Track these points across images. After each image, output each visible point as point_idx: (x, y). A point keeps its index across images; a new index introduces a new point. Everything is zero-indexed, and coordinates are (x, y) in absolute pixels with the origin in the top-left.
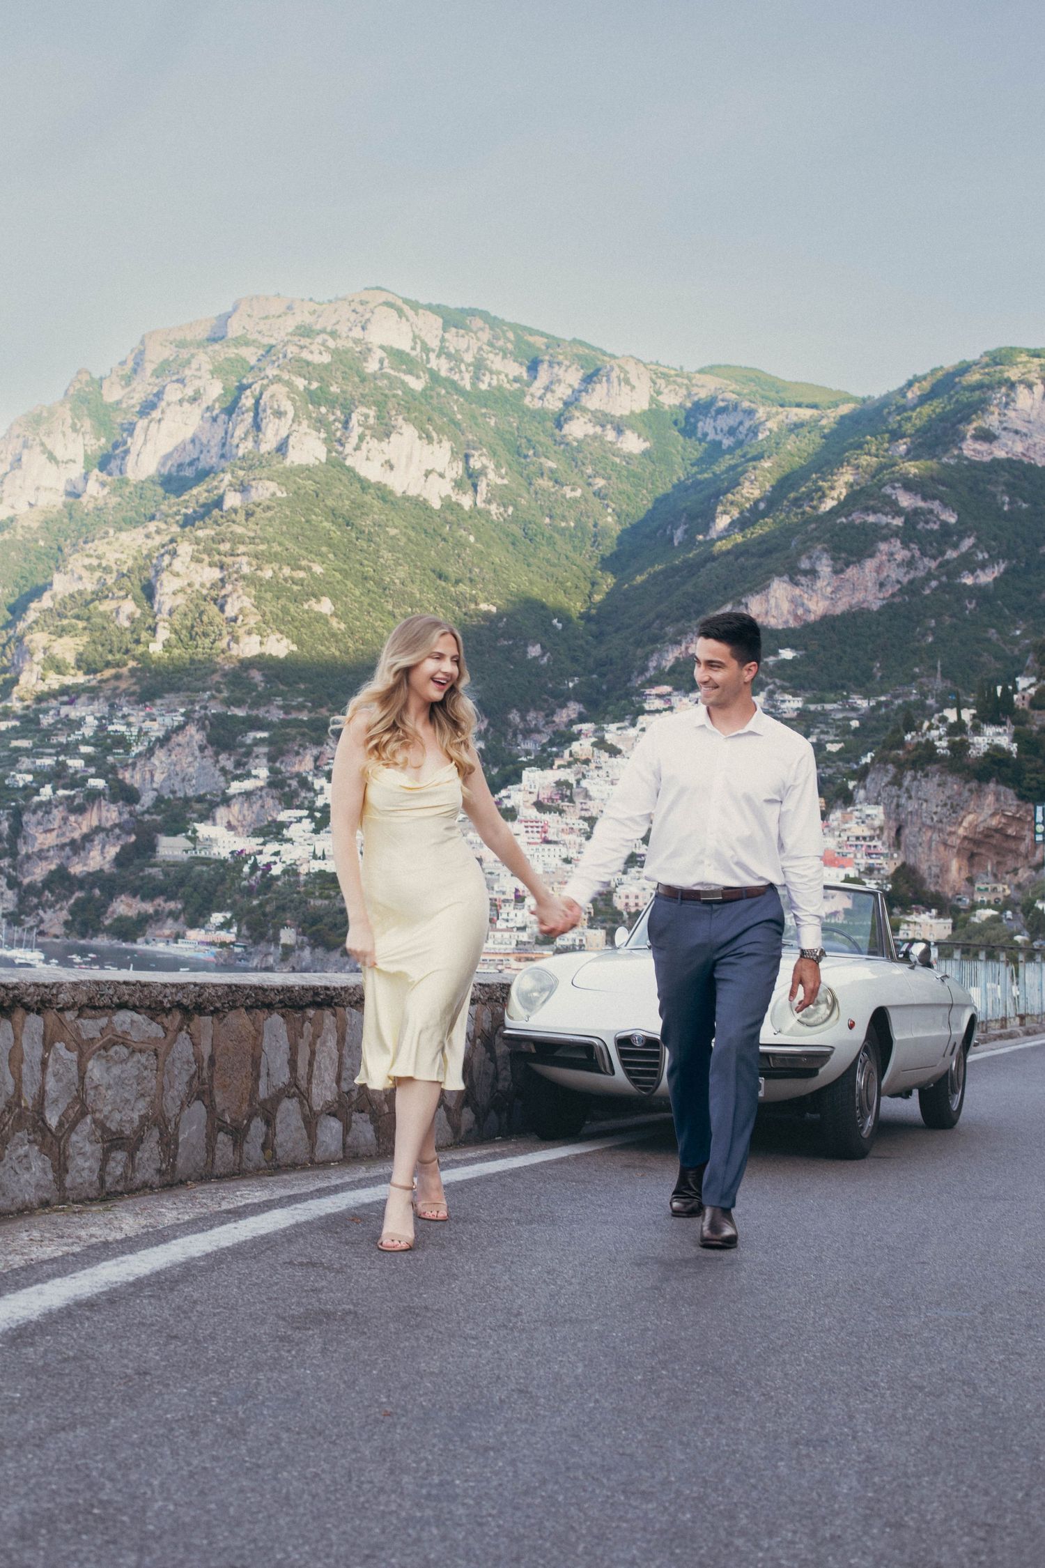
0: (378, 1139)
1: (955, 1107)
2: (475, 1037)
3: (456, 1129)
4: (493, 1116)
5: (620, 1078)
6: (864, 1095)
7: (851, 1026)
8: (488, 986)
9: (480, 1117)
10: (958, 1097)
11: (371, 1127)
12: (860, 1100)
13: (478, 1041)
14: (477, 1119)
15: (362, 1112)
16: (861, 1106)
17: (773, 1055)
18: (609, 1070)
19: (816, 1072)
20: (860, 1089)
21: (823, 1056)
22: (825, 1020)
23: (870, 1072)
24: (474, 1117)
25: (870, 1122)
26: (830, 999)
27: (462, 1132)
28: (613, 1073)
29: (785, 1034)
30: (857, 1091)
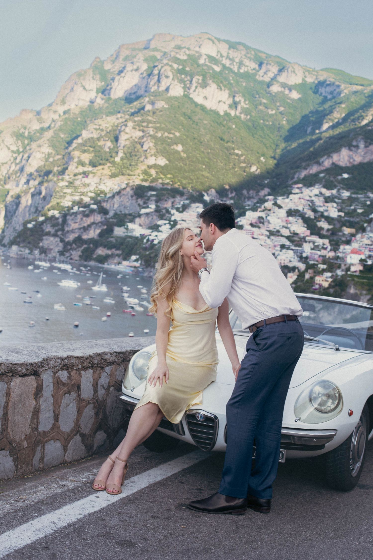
0: (17, 466)
2: (109, 387)
3: (89, 447)
5: (188, 437)
6: (356, 451)
7: (351, 414)
8: (122, 353)
11: (10, 459)
12: (353, 453)
13: (112, 388)
15: (3, 449)
16: (353, 459)
17: (293, 436)
18: (181, 432)
19: (322, 447)
20: (354, 446)
21: (328, 438)
22: (333, 410)
23: (362, 434)
24: (106, 435)
25: (358, 465)
26: (337, 395)
27: (95, 449)
28: (184, 434)
29: (302, 421)
30: (351, 449)
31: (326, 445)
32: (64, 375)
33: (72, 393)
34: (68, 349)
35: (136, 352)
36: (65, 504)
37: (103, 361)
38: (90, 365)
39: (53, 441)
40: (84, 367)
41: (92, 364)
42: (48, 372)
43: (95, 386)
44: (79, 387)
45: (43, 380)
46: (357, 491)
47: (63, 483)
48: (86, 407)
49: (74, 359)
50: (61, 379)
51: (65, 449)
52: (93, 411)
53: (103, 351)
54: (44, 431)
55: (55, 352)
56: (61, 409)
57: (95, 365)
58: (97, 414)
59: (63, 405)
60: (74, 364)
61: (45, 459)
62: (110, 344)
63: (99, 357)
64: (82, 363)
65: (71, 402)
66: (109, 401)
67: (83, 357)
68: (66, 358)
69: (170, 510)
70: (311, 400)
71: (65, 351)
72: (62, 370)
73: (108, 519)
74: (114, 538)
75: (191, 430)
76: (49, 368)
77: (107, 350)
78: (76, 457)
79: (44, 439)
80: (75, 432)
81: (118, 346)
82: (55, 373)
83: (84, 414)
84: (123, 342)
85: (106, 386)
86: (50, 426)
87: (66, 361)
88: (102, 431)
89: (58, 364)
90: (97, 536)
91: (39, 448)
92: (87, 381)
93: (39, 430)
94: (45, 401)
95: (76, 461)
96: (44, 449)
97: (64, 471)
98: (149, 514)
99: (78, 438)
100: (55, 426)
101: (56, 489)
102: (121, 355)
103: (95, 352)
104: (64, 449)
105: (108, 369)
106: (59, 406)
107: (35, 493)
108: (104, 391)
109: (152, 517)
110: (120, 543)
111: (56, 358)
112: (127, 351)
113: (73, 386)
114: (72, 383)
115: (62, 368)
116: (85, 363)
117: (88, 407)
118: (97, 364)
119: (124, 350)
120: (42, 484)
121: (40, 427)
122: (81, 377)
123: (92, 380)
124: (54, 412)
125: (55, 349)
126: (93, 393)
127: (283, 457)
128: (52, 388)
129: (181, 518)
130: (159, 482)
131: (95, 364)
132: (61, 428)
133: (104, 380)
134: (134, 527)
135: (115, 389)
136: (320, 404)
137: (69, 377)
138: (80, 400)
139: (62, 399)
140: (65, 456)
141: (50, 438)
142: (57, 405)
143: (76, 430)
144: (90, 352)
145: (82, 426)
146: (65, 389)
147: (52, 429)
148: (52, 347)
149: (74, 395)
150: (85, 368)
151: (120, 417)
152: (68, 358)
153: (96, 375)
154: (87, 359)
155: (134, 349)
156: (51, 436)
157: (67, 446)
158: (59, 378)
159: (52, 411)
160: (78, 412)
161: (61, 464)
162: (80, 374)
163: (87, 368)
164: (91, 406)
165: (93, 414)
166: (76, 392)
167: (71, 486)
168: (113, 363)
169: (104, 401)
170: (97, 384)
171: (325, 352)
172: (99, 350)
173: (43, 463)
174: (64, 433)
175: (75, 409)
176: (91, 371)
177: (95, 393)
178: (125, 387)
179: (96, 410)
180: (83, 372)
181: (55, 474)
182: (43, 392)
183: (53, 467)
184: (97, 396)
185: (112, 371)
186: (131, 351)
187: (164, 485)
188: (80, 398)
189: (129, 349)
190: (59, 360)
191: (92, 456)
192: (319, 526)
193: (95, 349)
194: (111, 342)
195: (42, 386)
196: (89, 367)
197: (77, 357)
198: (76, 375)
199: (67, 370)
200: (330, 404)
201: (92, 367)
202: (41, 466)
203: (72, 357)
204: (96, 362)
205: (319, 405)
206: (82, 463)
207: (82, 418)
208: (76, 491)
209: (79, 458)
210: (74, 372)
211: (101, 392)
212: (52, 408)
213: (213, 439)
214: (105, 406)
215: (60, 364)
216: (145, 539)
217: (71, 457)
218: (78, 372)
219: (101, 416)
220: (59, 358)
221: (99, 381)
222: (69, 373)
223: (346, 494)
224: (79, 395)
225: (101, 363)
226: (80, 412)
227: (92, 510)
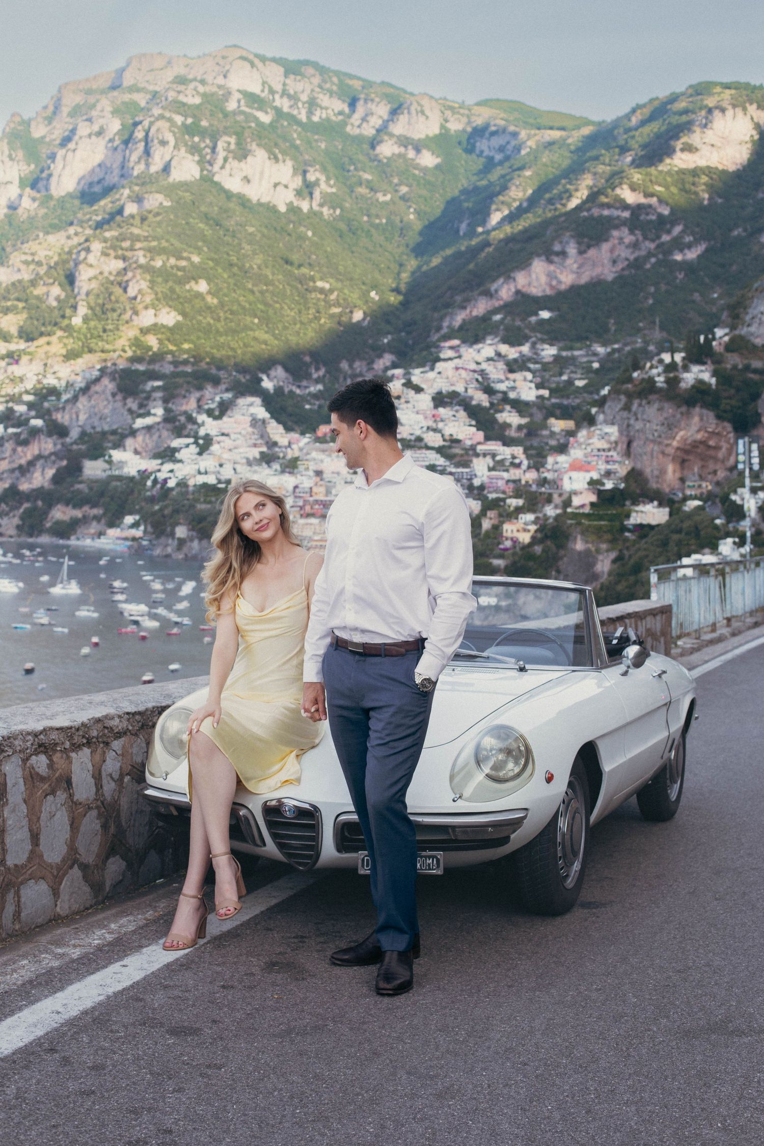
1: (673, 796)
2: (122, 776)
3: (96, 887)
4: (153, 857)
5: (271, 848)
6: (568, 844)
7: (549, 779)
8: (139, 713)
9: (134, 861)
10: (677, 786)
12: (563, 848)
13: (127, 779)
14: (130, 866)
16: (565, 856)
17: (453, 827)
18: (258, 842)
19: (506, 840)
20: (563, 835)
21: (514, 824)
22: (518, 775)
23: (575, 813)
24: (125, 863)
25: (576, 866)
26: (522, 748)
27: (107, 889)
28: (265, 845)
29: (467, 800)
30: (559, 840)
31: (512, 836)
32: (40, 762)
33: (58, 793)
34: (43, 716)
35: (164, 709)
36: (70, 982)
37: (106, 731)
38: (85, 741)
39: (33, 881)
40: (73, 745)
41: (87, 739)
42: (13, 759)
43: (97, 777)
44: (69, 782)
45: (5, 775)
46: (578, 913)
47: (59, 951)
48: (85, 815)
49: (56, 732)
50: (37, 770)
51: (56, 893)
52: (98, 821)
53: (104, 714)
54: (16, 866)
55: (21, 723)
56: (42, 824)
57: (94, 740)
58: (105, 826)
59: (43, 816)
60: (57, 741)
61: (22, 914)
62: (115, 700)
63: (99, 725)
64: (71, 738)
65: (57, 810)
66: (124, 802)
67: (71, 728)
68: (41, 733)
69: (252, 974)
70: (478, 763)
71: (39, 720)
72: (36, 755)
73: (149, 998)
74: (162, 1025)
75: (274, 836)
76: (15, 752)
77: (112, 711)
78: (75, 907)
79: (17, 878)
80: (69, 862)
81: (131, 702)
82: (25, 761)
83: (82, 829)
84: (138, 694)
85: (116, 776)
86: (26, 856)
87: (42, 736)
88: (118, 857)
89: (29, 744)
90: (133, 1024)
91: (10, 897)
92: (82, 769)
93: (8, 863)
94: (14, 811)
95: (77, 913)
96: (19, 897)
97: (59, 932)
98: (218, 984)
99: (76, 872)
100: (35, 855)
101: (49, 961)
102: (137, 717)
103: (90, 717)
104: (54, 894)
105: (117, 745)
106: (39, 818)
107: (14, 971)
108: (113, 784)
109: (223, 987)
110: (174, 1032)
111: (24, 734)
112: (147, 710)
113: (58, 780)
114: (57, 775)
115: (36, 749)
116: (76, 738)
117: (88, 815)
118: (97, 738)
119: (141, 708)
120: (24, 956)
121: (8, 858)
122: (71, 763)
123: (91, 768)
124: (30, 831)
125: (19, 718)
126: (94, 789)
127: (438, 866)
128: (22, 788)
129: (274, 984)
130: (229, 932)
131: (93, 737)
132: (45, 857)
133: (112, 765)
134: (194, 1005)
135: (133, 778)
136: (495, 768)
137: (51, 766)
138: (72, 804)
139: (41, 805)
140: (56, 905)
141: (27, 876)
142: (33, 816)
143: (72, 859)
144: (82, 717)
145: (82, 850)
146: (46, 786)
147: (30, 859)
148: (14, 715)
149: (61, 796)
150: (76, 747)
151: (147, 828)
152: (45, 731)
153: (97, 757)
154: (78, 730)
155: (159, 705)
156: (29, 872)
157: (58, 889)
158: (33, 768)
159: (26, 829)
160: (72, 825)
161: (50, 921)
162: (68, 757)
163: (79, 746)
164: (94, 813)
165: (98, 827)
166: (65, 790)
167: (76, 953)
168: (125, 733)
169: (115, 802)
170: (100, 774)
171: (502, 676)
172: (99, 713)
173: (20, 922)
174: (50, 865)
175: (66, 821)
176: (87, 751)
177: (97, 790)
178: (152, 774)
179: (103, 820)
180: (73, 755)
181: (44, 939)
182: (9, 796)
183: (37, 927)
184: (103, 795)
185: (123, 747)
186: (154, 708)
187: (238, 935)
188: (72, 801)
189: (150, 705)
190: (30, 737)
191: (103, 902)
192: (510, 974)
193: (90, 711)
194: (116, 696)
195: (6, 784)
196: (83, 745)
197: (60, 729)
198: (63, 761)
199: (45, 753)
200: (512, 767)
201: (89, 743)
202: (17, 927)
203: (51, 729)
204: (95, 733)
205: (492, 768)
206: (88, 915)
207: (79, 837)
208: (85, 961)
209: (82, 908)
210: (58, 755)
211: (109, 787)
212: (25, 822)
213: (316, 848)
214: (118, 811)
215: (32, 744)
216: (214, 1021)
217: (67, 907)
218: (64, 756)
219: (112, 829)
220: (29, 734)
221: (103, 767)
222: (50, 758)
223: (559, 919)
224: (71, 796)
225: (104, 735)
226: (74, 826)
227: (119, 987)
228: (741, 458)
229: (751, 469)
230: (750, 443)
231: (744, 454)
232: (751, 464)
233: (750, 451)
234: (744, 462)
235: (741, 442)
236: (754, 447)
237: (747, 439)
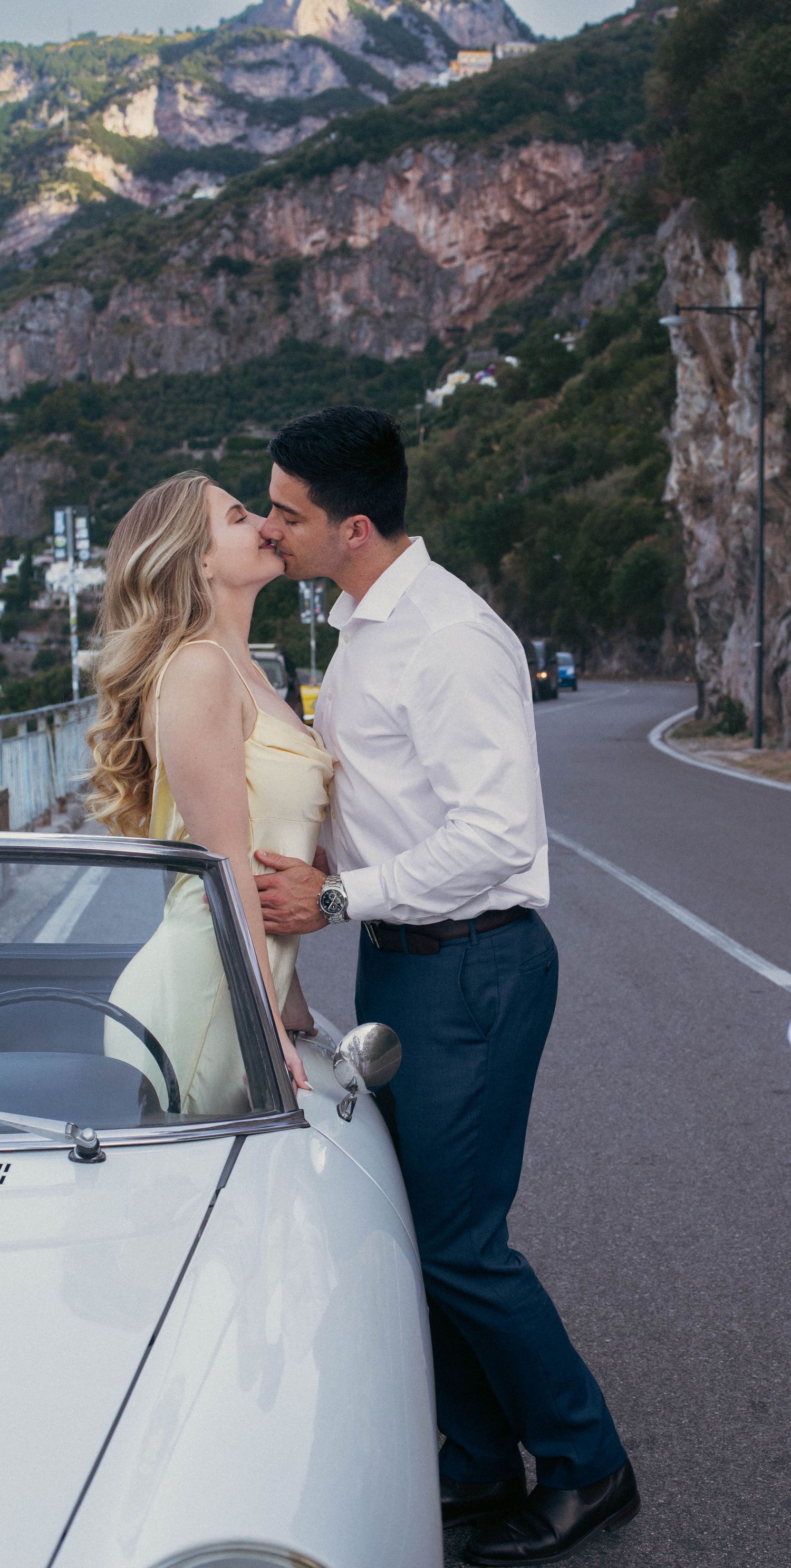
228: (60, 541)
229: (77, 559)
230: (74, 517)
231: (65, 534)
232: (76, 551)
233: (74, 530)
234: (65, 548)
235: (59, 516)
236: (82, 523)
237: (69, 511)
